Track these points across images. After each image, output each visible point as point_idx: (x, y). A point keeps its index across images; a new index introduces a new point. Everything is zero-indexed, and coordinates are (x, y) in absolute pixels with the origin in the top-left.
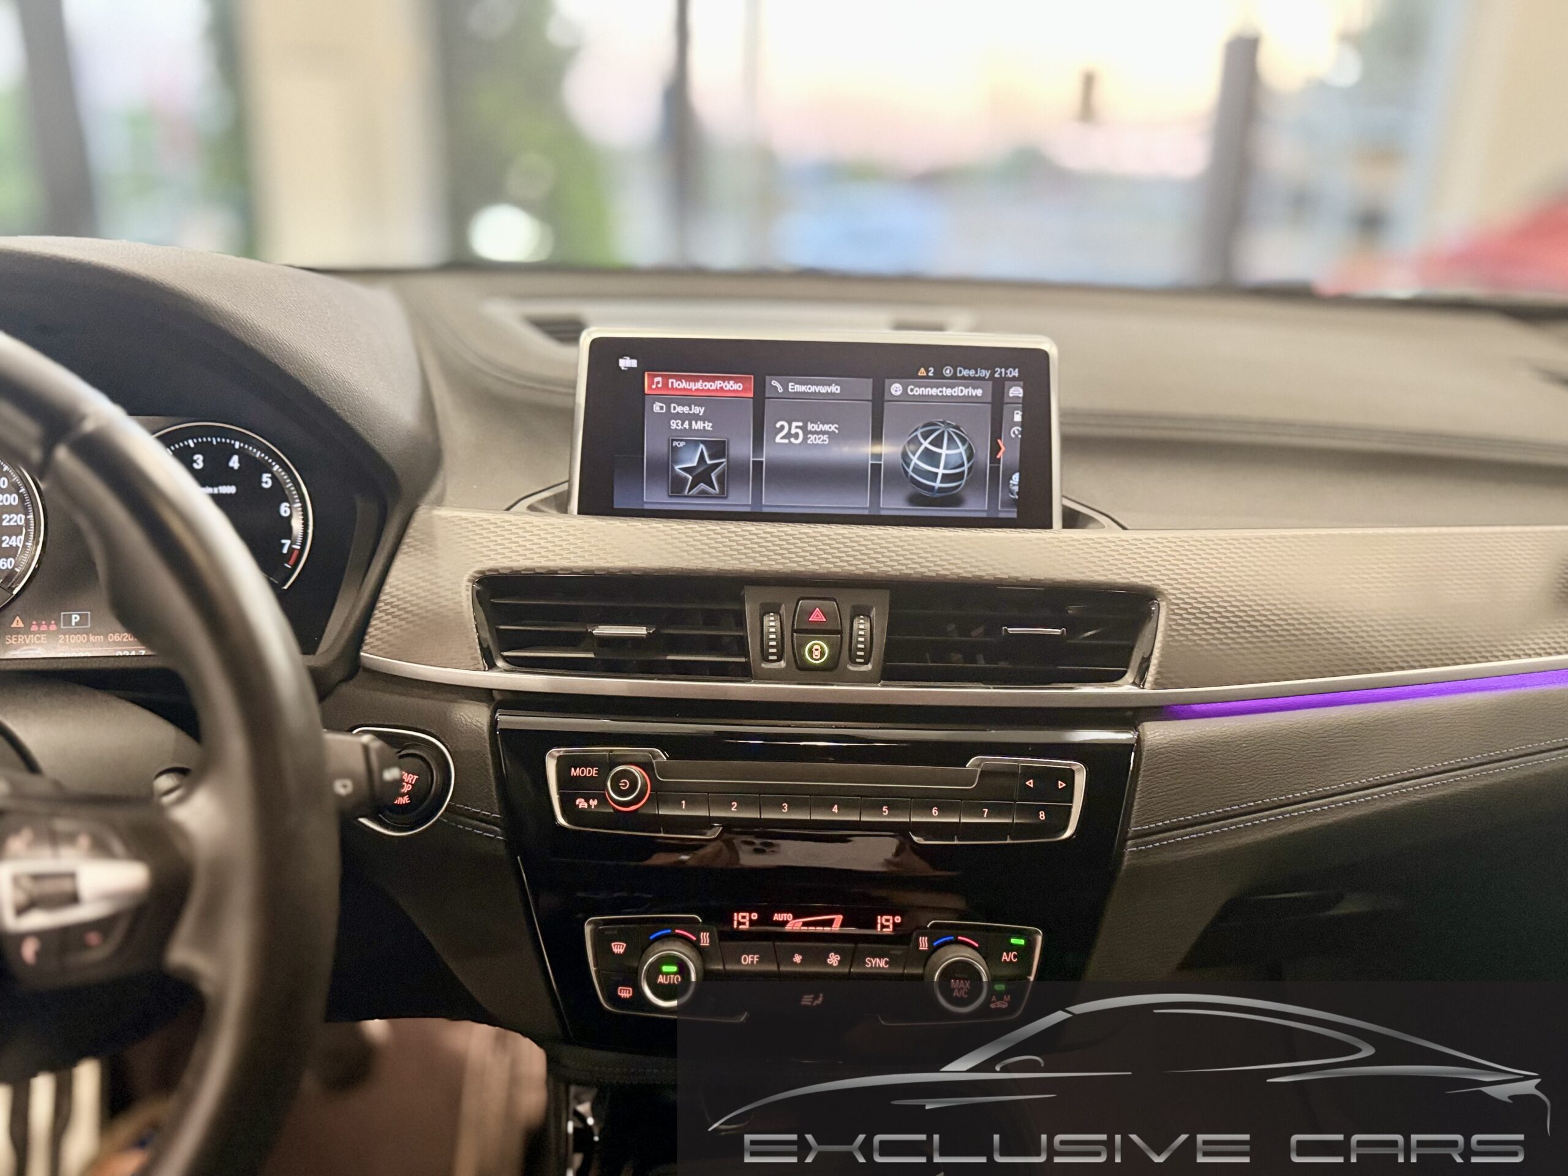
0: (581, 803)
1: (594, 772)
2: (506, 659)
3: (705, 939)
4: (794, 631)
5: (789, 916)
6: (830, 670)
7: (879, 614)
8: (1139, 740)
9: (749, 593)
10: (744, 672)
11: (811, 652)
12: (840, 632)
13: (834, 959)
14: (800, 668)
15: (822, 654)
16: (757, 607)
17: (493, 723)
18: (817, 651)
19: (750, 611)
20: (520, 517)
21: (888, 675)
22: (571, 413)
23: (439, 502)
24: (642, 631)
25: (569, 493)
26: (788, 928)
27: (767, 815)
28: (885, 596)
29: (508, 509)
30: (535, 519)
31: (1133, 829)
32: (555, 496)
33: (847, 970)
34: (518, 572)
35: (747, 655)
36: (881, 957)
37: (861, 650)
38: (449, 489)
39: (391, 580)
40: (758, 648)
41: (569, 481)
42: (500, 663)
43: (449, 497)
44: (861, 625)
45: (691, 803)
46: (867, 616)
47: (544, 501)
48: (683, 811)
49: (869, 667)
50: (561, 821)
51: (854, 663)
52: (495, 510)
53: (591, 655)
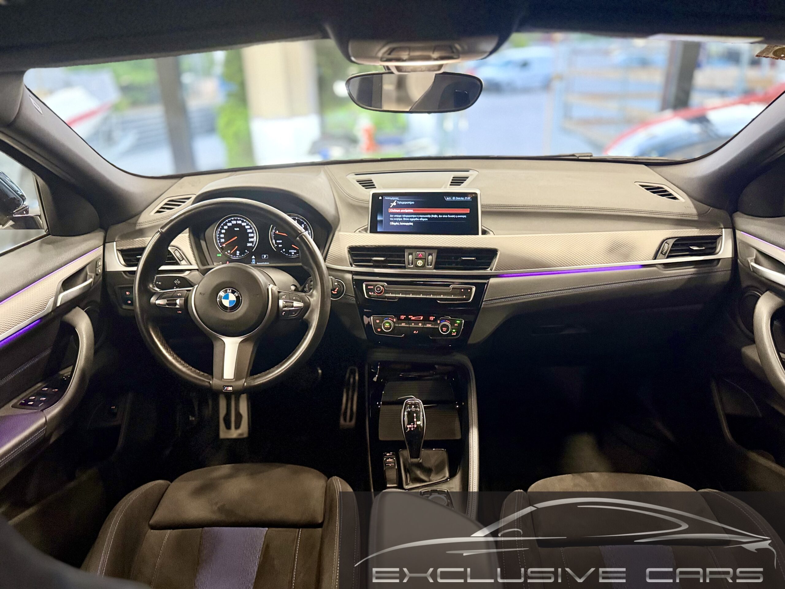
0: (370, 293)
1: (372, 287)
2: (355, 265)
3: (395, 320)
4: (415, 259)
5: (412, 317)
6: (423, 267)
7: (435, 255)
8: (488, 282)
9: (406, 250)
10: (404, 267)
11: (419, 263)
12: (425, 259)
13: (420, 324)
14: (416, 267)
15: (421, 263)
16: (408, 254)
17: (353, 278)
18: (420, 263)
19: (406, 254)
20: (357, 234)
21: (435, 268)
22: (368, 208)
23: (340, 231)
24: (383, 259)
25: (367, 228)
26: (412, 319)
27: (407, 296)
28: (436, 251)
29: (355, 232)
30: (360, 234)
31: (484, 300)
32: (365, 229)
33: (423, 326)
34: (357, 246)
35: (405, 264)
36: (430, 324)
37: (430, 263)
38: (342, 227)
39: (331, 248)
40: (407, 262)
41: (368, 225)
42: (354, 266)
43: (342, 230)
44: (430, 257)
45: (392, 294)
46: (432, 255)
47: (362, 230)
48: (390, 295)
49: (431, 267)
50: (366, 296)
51: (428, 265)
52: (352, 232)
53: (372, 264)
